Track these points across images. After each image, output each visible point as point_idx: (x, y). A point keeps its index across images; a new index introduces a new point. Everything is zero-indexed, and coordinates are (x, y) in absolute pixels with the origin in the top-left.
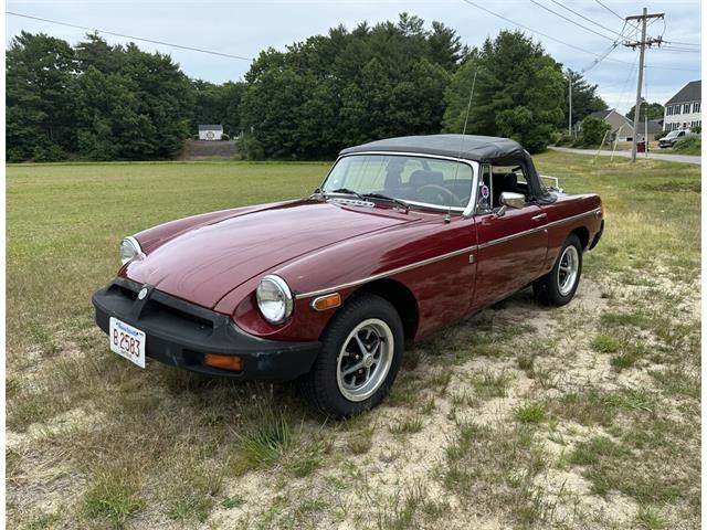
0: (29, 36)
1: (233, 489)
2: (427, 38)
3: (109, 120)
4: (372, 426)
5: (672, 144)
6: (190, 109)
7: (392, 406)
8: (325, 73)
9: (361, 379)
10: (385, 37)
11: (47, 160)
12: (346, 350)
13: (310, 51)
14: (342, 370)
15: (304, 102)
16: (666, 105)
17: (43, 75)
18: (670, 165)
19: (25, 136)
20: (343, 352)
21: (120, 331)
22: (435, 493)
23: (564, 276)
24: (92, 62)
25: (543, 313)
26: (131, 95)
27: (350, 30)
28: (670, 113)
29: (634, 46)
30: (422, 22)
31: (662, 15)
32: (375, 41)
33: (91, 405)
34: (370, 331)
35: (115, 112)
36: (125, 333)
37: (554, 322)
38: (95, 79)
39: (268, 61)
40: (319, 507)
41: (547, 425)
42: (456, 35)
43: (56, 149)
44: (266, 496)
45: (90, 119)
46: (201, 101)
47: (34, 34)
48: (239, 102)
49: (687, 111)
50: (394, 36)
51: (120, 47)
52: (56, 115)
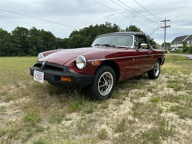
0: (19, 27)
1: (68, 116)
2: (112, 27)
3: (36, 47)
4: (108, 103)
5: (173, 52)
6: (55, 44)
7: (113, 98)
8: (88, 36)
9: (104, 90)
10: (102, 27)
11: (21, 56)
12: (101, 80)
13: (85, 31)
14: (99, 86)
15: (83, 42)
16: (171, 43)
17: (21, 36)
18: (174, 56)
19: (17, 50)
20: (99, 81)
21: (36, 74)
22: (131, 118)
23: (156, 71)
24: (33, 33)
25: (151, 81)
26: (42, 41)
27: (94, 26)
28: (172, 44)
29: (163, 28)
30: (111, 24)
31: (170, 20)
32: (100, 28)
33: (27, 97)
34: (107, 76)
35: (38, 45)
36: (38, 74)
37: (154, 82)
38: (34, 37)
39: (74, 33)
40: (95, 121)
41: (160, 102)
42: (119, 27)
43: (23, 53)
44: (79, 118)
45: (32, 46)
46: (58, 42)
47: (20, 27)
48: (67, 42)
49: (176, 44)
50: (104, 27)
51: (40, 30)
52: (24, 45)
